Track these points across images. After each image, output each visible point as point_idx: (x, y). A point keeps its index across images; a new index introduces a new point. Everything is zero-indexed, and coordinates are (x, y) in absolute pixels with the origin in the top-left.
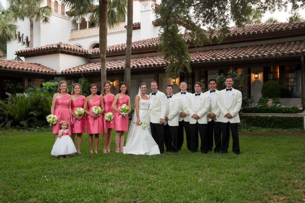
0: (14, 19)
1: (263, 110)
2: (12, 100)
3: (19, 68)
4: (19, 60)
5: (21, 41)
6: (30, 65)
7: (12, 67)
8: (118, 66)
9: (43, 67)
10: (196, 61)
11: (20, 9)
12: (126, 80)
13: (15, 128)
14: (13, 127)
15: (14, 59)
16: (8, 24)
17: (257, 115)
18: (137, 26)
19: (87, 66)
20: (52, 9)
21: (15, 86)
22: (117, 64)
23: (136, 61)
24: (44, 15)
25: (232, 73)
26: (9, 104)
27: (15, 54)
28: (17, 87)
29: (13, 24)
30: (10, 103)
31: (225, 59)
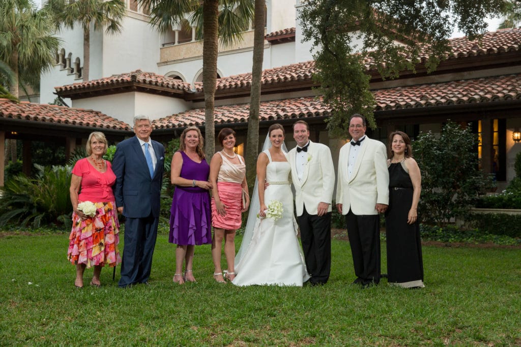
0: (54, 26)
1: (514, 202)
2: (44, 177)
3: (61, 119)
4: (61, 105)
5: (67, 67)
6: (80, 115)
7: (48, 118)
8: (243, 116)
9: (105, 117)
10: (388, 106)
11: (66, 6)
12: (250, 143)
13: (49, 227)
14: (46, 226)
15: (53, 102)
16: (44, 36)
17: (502, 212)
18: (288, 36)
19: (187, 116)
20: (125, 5)
21: (54, 153)
22: (242, 112)
23: (278, 106)
24: (110, 17)
25: (450, 130)
26: (40, 184)
27: (54, 93)
28: (56, 155)
29: (52, 36)
30: (41, 182)
31: (445, 103)
